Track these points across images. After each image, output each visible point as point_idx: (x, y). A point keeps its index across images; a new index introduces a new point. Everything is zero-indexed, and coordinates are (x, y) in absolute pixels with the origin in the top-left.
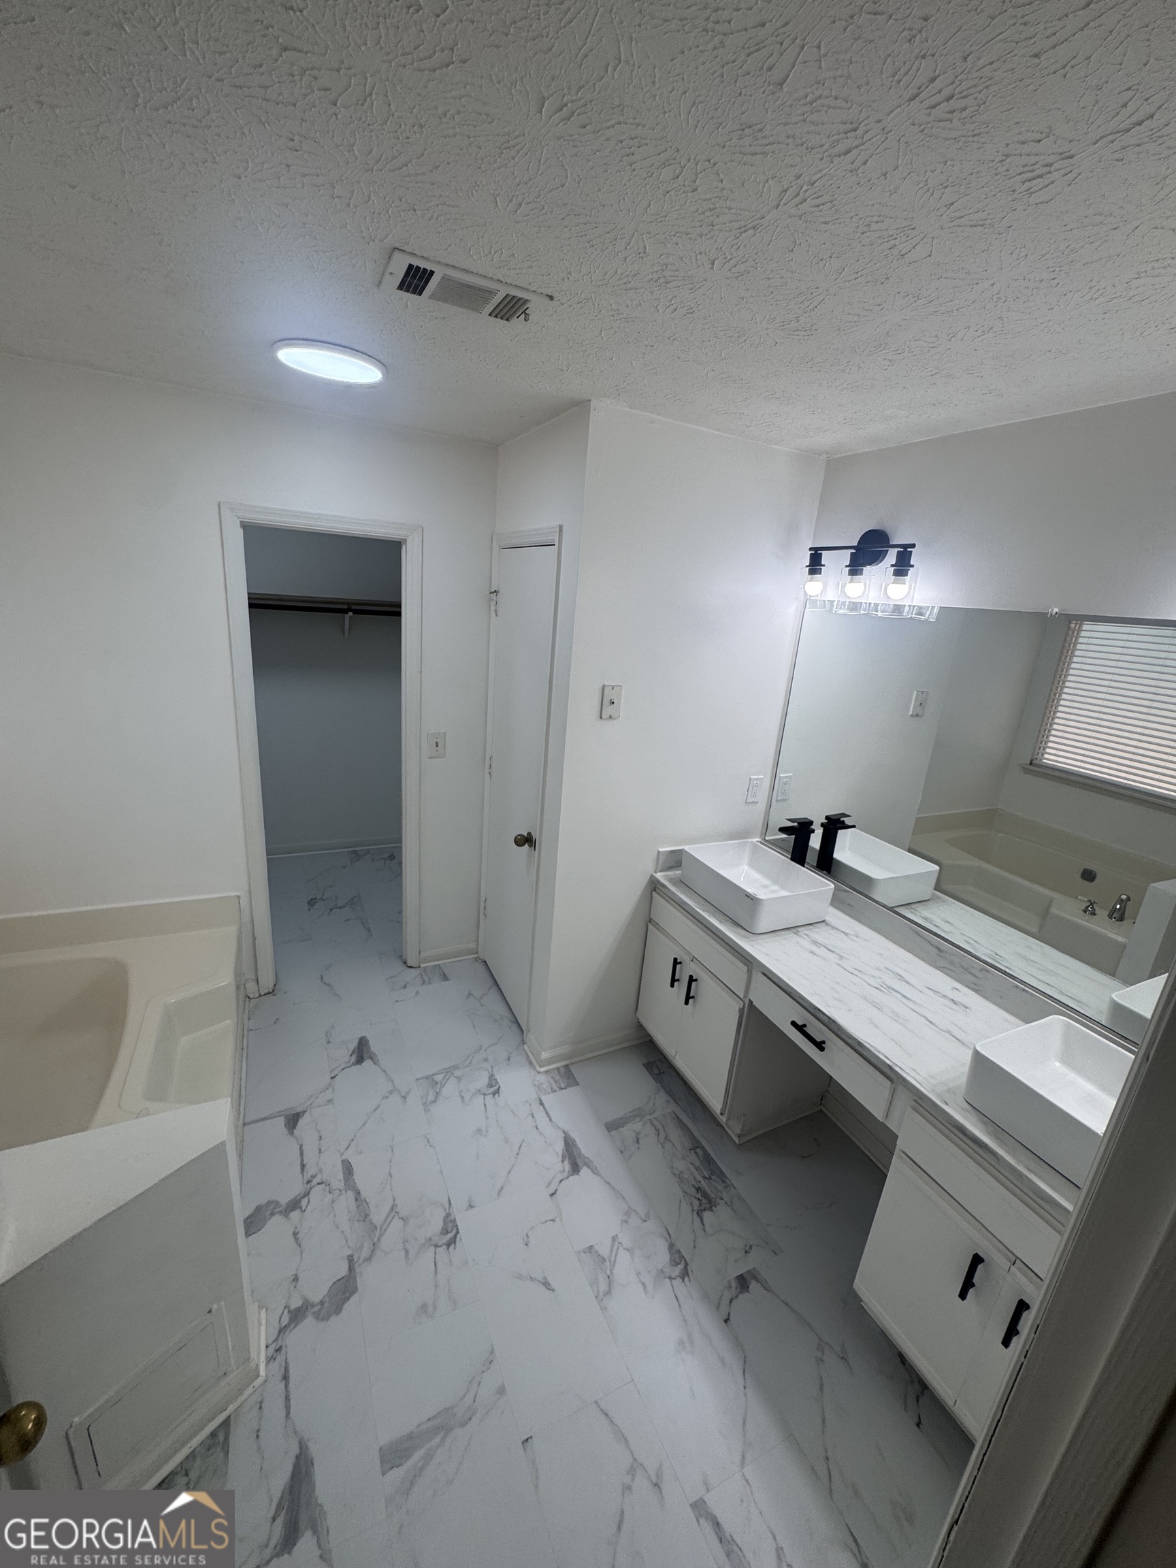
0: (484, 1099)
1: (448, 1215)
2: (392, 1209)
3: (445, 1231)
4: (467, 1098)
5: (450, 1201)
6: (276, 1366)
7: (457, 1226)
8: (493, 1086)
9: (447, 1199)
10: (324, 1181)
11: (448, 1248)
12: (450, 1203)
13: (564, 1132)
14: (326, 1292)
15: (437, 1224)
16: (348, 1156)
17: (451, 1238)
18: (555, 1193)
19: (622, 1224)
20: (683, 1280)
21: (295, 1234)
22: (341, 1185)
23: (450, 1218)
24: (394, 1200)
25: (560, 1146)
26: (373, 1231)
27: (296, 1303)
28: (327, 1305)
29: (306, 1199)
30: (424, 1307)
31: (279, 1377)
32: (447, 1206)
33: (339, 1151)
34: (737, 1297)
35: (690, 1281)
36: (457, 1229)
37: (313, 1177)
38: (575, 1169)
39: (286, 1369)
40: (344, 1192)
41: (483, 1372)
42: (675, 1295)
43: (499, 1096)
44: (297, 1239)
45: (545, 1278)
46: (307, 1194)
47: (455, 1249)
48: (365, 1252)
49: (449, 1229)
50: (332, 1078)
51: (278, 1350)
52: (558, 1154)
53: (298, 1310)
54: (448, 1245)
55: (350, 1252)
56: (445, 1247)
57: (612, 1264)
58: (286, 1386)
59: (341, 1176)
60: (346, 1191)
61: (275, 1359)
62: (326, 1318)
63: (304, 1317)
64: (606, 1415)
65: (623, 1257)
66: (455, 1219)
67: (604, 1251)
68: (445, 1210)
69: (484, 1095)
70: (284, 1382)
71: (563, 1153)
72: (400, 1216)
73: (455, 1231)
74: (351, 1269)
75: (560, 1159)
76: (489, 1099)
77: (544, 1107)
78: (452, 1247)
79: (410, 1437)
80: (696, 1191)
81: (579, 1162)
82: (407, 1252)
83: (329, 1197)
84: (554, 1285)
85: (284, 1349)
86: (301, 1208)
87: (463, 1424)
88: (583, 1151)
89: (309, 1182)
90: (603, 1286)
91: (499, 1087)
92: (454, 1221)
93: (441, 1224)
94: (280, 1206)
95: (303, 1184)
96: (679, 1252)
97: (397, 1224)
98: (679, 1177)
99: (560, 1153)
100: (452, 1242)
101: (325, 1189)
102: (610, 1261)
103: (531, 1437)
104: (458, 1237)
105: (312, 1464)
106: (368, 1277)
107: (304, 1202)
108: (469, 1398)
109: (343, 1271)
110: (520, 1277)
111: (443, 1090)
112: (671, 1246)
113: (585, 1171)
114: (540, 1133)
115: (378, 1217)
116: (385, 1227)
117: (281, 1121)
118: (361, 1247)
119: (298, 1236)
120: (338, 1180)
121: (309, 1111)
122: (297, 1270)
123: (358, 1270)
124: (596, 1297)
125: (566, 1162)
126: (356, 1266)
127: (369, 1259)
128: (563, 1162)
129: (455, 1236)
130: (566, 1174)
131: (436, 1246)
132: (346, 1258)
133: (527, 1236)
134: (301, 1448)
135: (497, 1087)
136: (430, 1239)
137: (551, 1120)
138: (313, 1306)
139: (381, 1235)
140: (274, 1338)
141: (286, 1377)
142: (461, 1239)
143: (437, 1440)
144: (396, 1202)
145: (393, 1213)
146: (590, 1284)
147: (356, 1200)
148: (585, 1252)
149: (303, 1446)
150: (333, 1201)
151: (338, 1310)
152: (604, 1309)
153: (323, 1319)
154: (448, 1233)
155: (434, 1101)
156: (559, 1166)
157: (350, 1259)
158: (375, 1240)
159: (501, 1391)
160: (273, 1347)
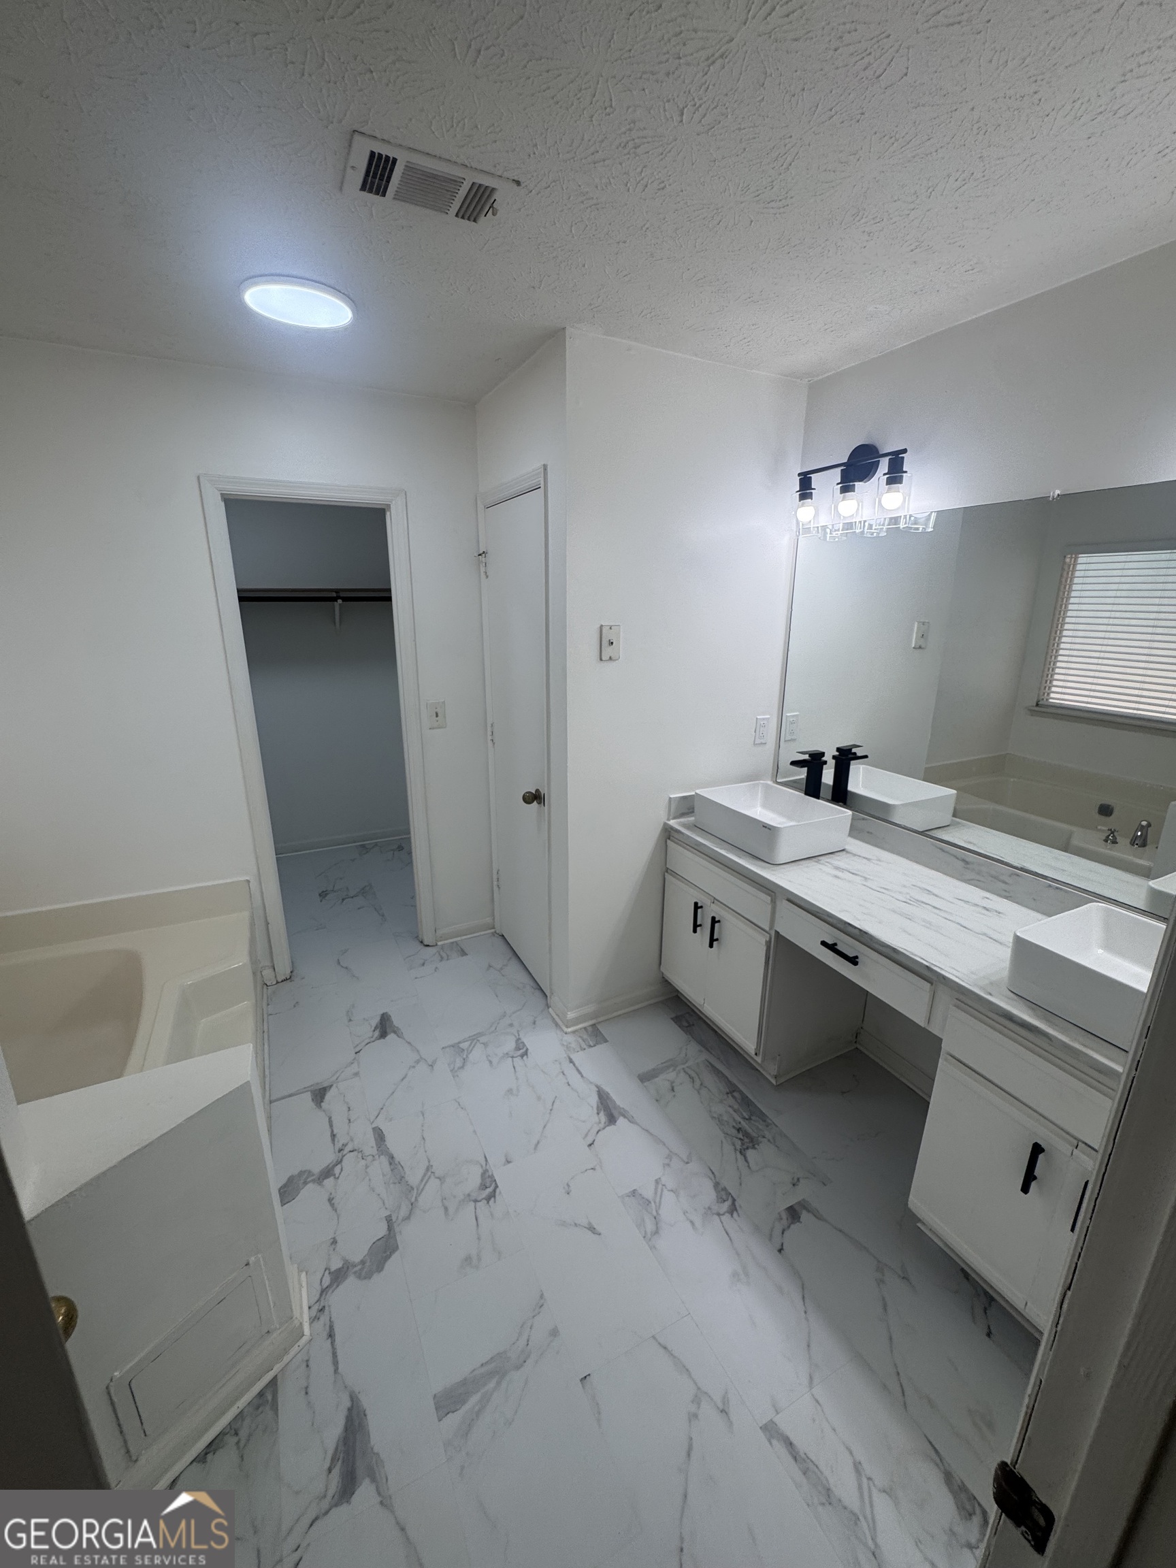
0: (513, 1061)
1: (485, 1172)
2: (428, 1169)
3: (484, 1187)
4: (495, 1061)
5: (485, 1157)
6: (319, 1325)
7: (495, 1180)
8: (520, 1049)
9: (483, 1156)
10: (357, 1148)
11: (488, 1202)
12: (486, 1160)
13: (597, 1086)
14: (366, 1252)
15: (474, 1180)
16: (381, 1123)
17: (491, 1193)
18: (592, 1144)
19: (664, 1167)
20: (732, 1215)
21: (330, 1200)
22: (374, 1151)
23: (487, 1175)
24: (429, 1162)
25: (594, 1100)
26: (410, 1192)
27: (336, 1264)
28: (368, 1264)
29: (339, 1166)
30: (468, 1259)
31: (325, 1334)
32: (484, 1163)
33: (369, 1120)
34: (789, 1227)
35: (739, 1216)
36: (496, 1184)
37: (345, 1145)
38: (612, 1120)
39: (331, 1328)
40: (377, 1157)
41: (534, 1317)
42: (725, 1230)
43: (527, 1057)
44: (332, 1205)
45: (590, 1223)
46: (340, 1162)
47: (495, 1202)
48: (404, 1212)
49: (488, 1185)
50: (356, 1053)
51: (322, 1310)
52: (592, 1107)
53: (339, 1270)
54: (488, 1199)
55: (388, 1213)
56: (485, 1202)
57: (658, 1205)
58: (333, 1343)
59: (372, 1142)
60: (379, 1156)
61: (318, 1319)
62: (369, 1276)
63: (345, 1277)
64: (665, 1348)
65: (668, 1197)
66: (492, 1175)
67: (648, 1193)
68: (482, 1166)
69: (512, 1057)
70: (329, 1340)
71: (598, 1105)
72: (437, 1175)
73: (493, 1185)
74: (390, 1228)
75: (595, 1111)
76: (518, 1061)
77: (574, 1065)
78: (493, 1199)
79: (464, 1382)
80: (736, 1132)
81: (615, 1113)
82: (446, 1209)
83: (363, 1162)
84: (598, 1228)
85: (327, 1308)
86: (335, 1175)
87: (518, 1368)
88: (618, 1103)
89: (340, 1150)
90: (650, 1226)
91: (527, 1049)
92: (492, 1177)
93: (478, 1181)
94: (313, 1175)
95: (335, 1153)
96: (725, 1189)
97: (433, 1184)
98: (719, 1120)
99: (595, 1106)
100: (493, 1195)
101: (357, 1156)
102: (655, 1202)
103: (589, 1375)
104: (498, 1191)
105: (365, 1415)
106: (407, 1234)
107: (337, 1170)
108: (522, 1342)
109: (382, 1230)
110: (564, 1224)
111: (471, 1056)
112: (716, 1185)
113: (621, 1121)
114: (572, 1089)
115: (414, 1178)
116: (421, 1187)
117: (308, 1096)
118: (399, 1207)
119: (333, 1202)
120: (370, 1146)
121: (334, 1085)
122: (335, 1234)
123: (397, 1229)
124: (644, 1237)
125: (602, 1114)
126: (395, 1225)
127: (408, 1218)
128: (598, 1114)
129: (494, 1191)
130: (602, 1125)
131: (476, 1201)
132: (384, 1219)
133: (568, 1185)
134: (352, 1400)
135: (525, 1049)
136: (469, 1195)
137: (582, 1076)
138: (354, 1266)
139: (419, 1194)
140: (316, 1299)
141: (331, 1335)
142: (500, 1193)
143: (492, 1385)
144: (431, 1163)
145: (429, 1173)
146: (637, 1226)
147: (391, 1164)
148: (629, 1196)
149: (353, 1398)
150: (367, 1167)
151: (380, 1268)
152: (653, 1248)
153: (365, 1278)
154: (487, 1188)
155: (462, 1067)
156: (596, 1119)
157: (389, 1219)
158: (413, 1200)
159: (554, 1333)
160: (316, 1308)
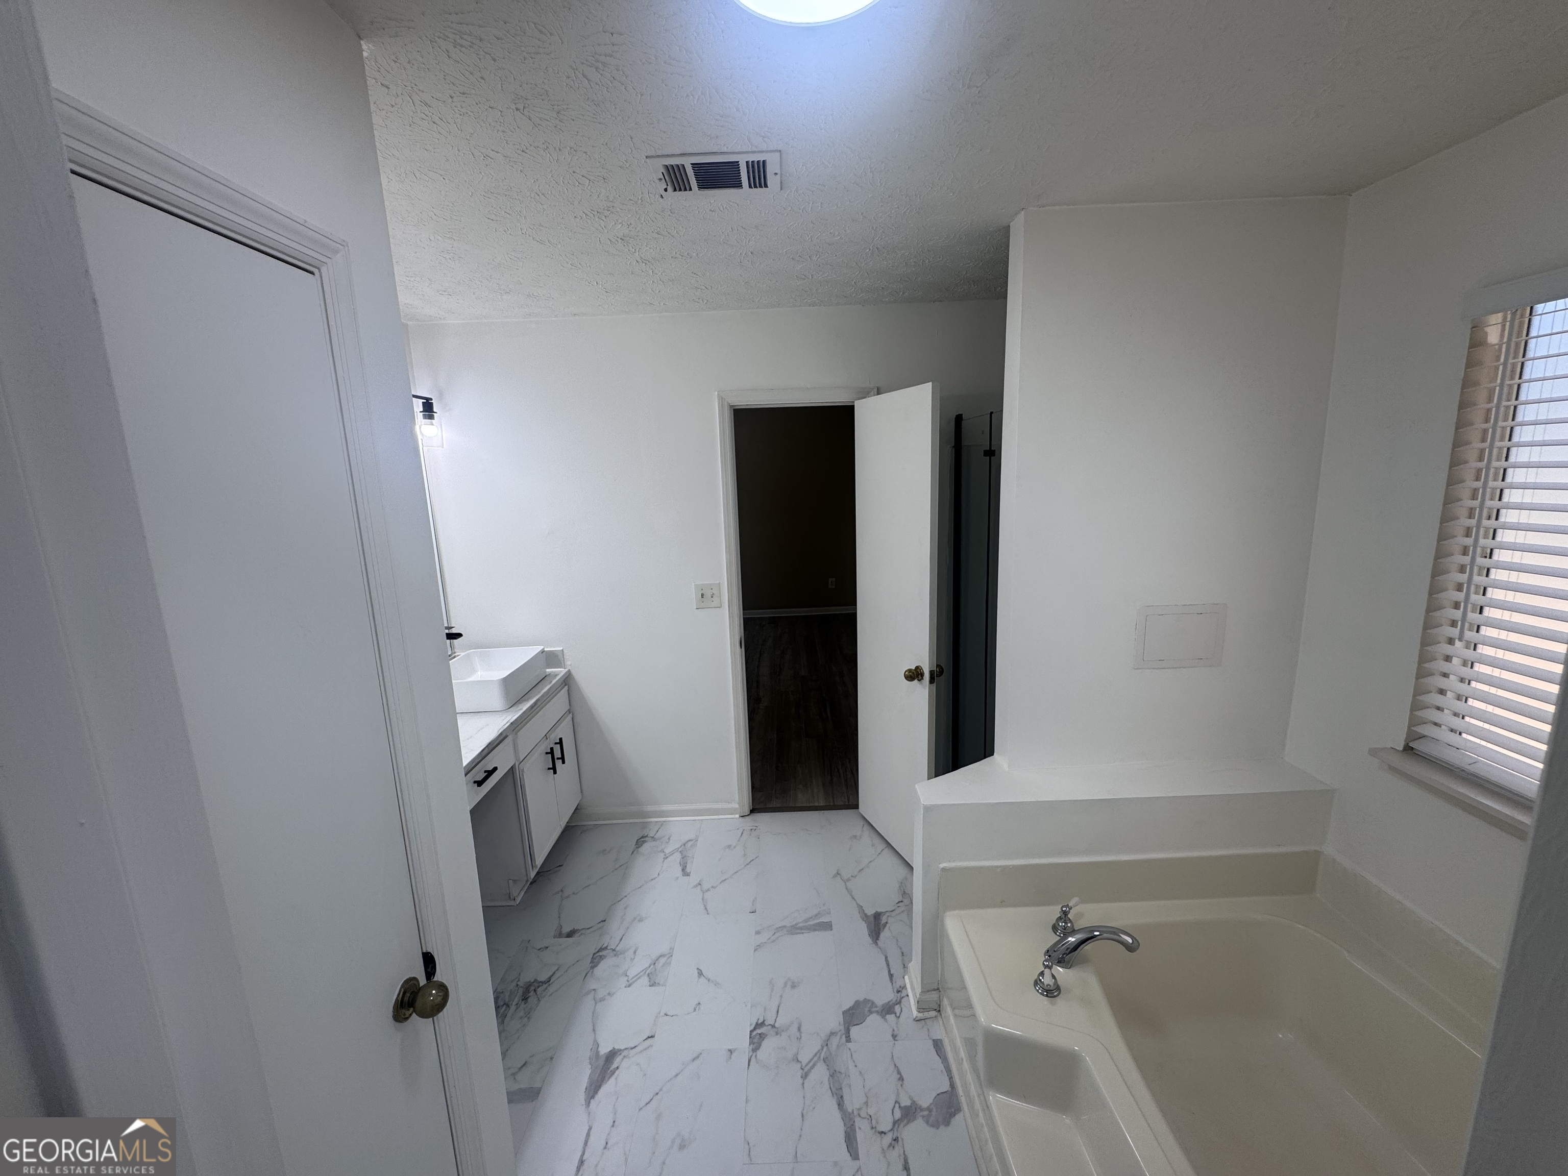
1: (755, 1050)
2: (807, 1074)
3: (762, 1037)
7: (750, 1037)
9: (750, 1066)
10: (878, 1135)
11: (764, 1021)
12: (749, 1061)
15: (769, 1045)
16: (852, 1164)
18: (649, 1037)
22: (858, 1123)
23: (754, 1046)
24: (803, 1083)
25: (605, 1089)
26: (826, 1058)
27: (891, 1018)
28: (866, 1010)
29: (896, 1117)
32: (753, 1060)
37: (892, 1145)
38: (611, 1057)
40: (856, 1113)
41: (765, 944)
44: (899, 1073)
45: (699, 977)
46: (896, 1124)
48: (835, 1041)
49: (758, 1036)
51: (898, 992)
52: (615, 1079)
53: (889, 1014)
54: (762, 1024)
55: (849, 1045)
56: (766, 1023)
59: (859, 1137)
60: (853, 1113)
62: (865, 1001)
63: (883, 1007)
66: (750, 1044)
67: (643, 981)
68: (756, 1056)
71: (608, 1080)
72: (799, 1066)
73: (754, 1033)
74: (848, 1031)
75: (617, 1073)
78: (760, 1022)
81: (602, 1062)
82: (799, 1029)
83: (871, 1112)
84: (695, 973)
86: (900, 1108)
87: (785, 927)
90: (662, 961)
93: (765, 1044)
94: (922, 1117)
97: (805, 1058)
99: (611, 1080)
100: (759, 1025)
101: (877, 1124)
103: (749, 913)
104: (752, 1028)
105: (869, 935)
106: (835, 1022)
107: (898, 1114)
109: (854, 1031)
110: (718, 984)
113: (605, 1053)
115: (820, 1072)
116: (816, 1059)
118: (838, 1046)
119: (899, 1076)
120: (862, 1132)
123: (842, 1027)
124: (672, 956)
125: (613, 1068)
126: (843, 1031)
127: (832, 1034)
129: (755, 1029)
130: (625, 1053)
131: (773, 1026)
132: (851, 1040)
133: (695, 1010)
134: (877, 943)
136: (777, 1034)
138: (877, 1013)
139: (819, 1052)
141: (891, 976)
142: (751, 1025)
143: (801, 925)
144: (802, 1079)
145: (805, 1070)
147: (842, 1097)
148: (657, 984)
150: (866, 1104)
152: (672, 949)
154: (760, 1034)
156: (625, 1064)
157: (848, 1039)
158: (825, 1049)
159: (758, 933)
160: (903, 994)
